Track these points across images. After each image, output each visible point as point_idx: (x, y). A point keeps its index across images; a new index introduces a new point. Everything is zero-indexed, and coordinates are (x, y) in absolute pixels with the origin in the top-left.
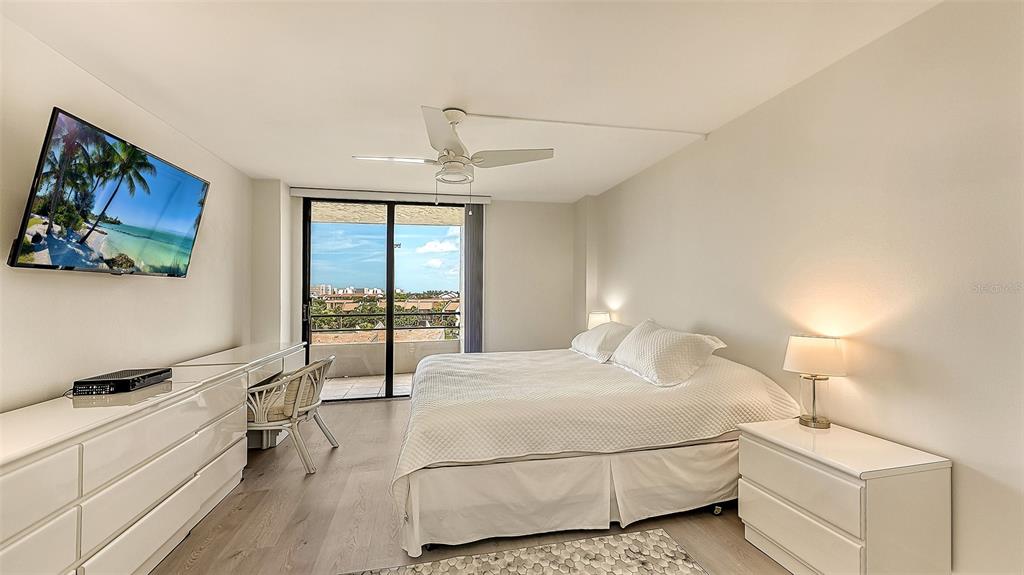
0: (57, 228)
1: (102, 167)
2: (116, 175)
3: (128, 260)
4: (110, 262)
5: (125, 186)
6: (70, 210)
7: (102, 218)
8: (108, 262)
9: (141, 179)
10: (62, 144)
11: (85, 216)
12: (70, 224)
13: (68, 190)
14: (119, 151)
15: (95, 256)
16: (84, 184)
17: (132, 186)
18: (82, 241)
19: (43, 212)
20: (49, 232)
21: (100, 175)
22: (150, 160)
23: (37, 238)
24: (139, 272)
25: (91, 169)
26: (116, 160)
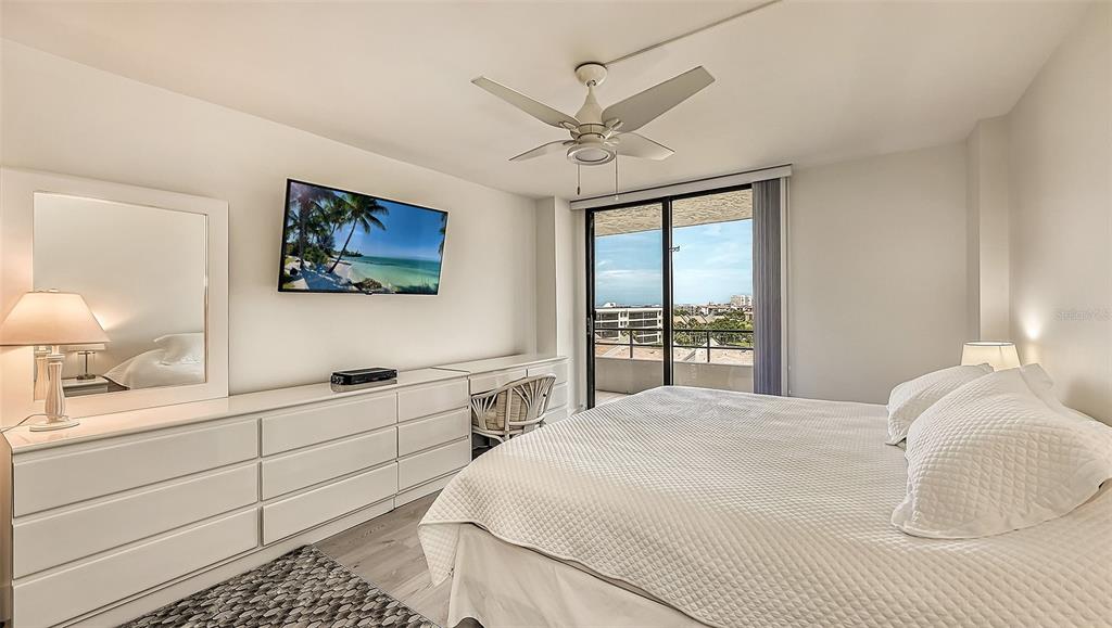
0: (308, 264)
1: (337, 215)
2: (350, 220)
3: (374, 283)
4: (359, 286)
5: (359, 225)
6: (315, 249)
7: (344, 253)
8: (356, 285)
9: (373, 219)
10: (298, 204)
11: (329, 253)
12: (317, 260)
13: (311, 236)
14: (348, 200)
15: (343, 281)
16: (323, 230)
17: (367, 227)
18: (331, 271)
19: (294, 253)
20: (302, 266)
21: (335, 221)
22: (379, 203)
23: (294, 271)
24: (386, 292)
25: (326, 218)
26: (347, 208)
